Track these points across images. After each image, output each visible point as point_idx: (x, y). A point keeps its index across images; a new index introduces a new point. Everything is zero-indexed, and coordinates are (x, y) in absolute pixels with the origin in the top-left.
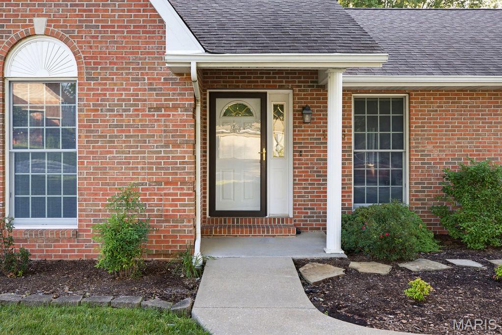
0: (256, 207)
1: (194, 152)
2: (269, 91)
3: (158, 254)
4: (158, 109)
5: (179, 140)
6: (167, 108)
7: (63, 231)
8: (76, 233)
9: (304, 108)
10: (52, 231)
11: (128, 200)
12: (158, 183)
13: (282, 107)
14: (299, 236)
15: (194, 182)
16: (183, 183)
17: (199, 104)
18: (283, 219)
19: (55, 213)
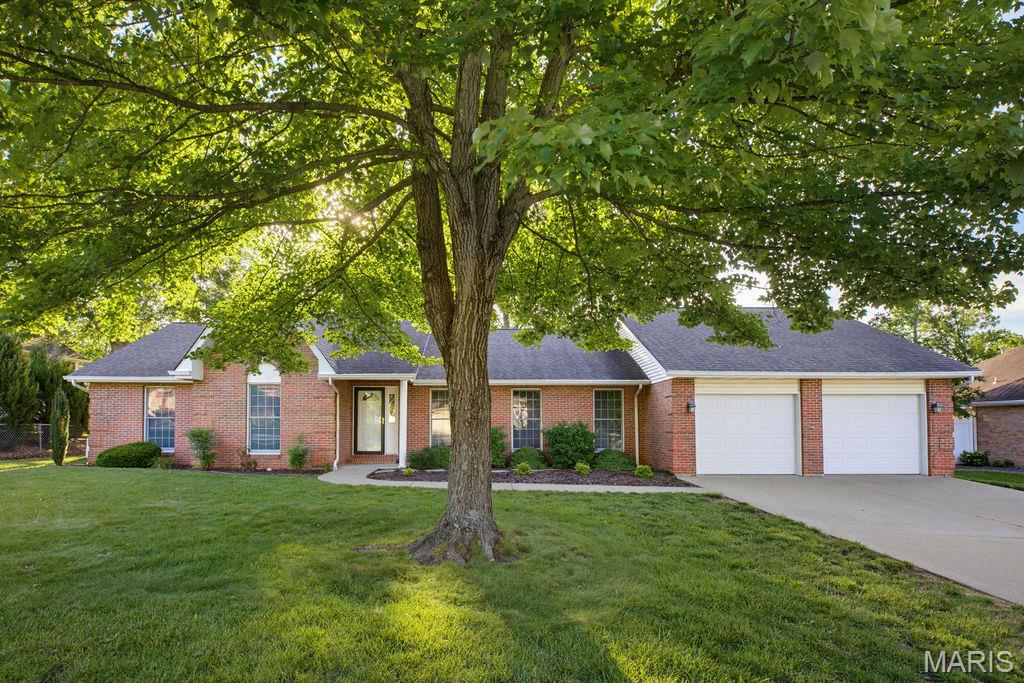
0: (378, 448)
1: (335, 419)
2: (386, 387)
3: (318, 466)
7: (274, 455)
8: (279, 457)
11: (301, 439)
12: (318, 432)
13: (394, 395)
15: (335, 432)
16: (329, 432)
17: (338, 396)
18: (392, 456)
19: (270, 447)
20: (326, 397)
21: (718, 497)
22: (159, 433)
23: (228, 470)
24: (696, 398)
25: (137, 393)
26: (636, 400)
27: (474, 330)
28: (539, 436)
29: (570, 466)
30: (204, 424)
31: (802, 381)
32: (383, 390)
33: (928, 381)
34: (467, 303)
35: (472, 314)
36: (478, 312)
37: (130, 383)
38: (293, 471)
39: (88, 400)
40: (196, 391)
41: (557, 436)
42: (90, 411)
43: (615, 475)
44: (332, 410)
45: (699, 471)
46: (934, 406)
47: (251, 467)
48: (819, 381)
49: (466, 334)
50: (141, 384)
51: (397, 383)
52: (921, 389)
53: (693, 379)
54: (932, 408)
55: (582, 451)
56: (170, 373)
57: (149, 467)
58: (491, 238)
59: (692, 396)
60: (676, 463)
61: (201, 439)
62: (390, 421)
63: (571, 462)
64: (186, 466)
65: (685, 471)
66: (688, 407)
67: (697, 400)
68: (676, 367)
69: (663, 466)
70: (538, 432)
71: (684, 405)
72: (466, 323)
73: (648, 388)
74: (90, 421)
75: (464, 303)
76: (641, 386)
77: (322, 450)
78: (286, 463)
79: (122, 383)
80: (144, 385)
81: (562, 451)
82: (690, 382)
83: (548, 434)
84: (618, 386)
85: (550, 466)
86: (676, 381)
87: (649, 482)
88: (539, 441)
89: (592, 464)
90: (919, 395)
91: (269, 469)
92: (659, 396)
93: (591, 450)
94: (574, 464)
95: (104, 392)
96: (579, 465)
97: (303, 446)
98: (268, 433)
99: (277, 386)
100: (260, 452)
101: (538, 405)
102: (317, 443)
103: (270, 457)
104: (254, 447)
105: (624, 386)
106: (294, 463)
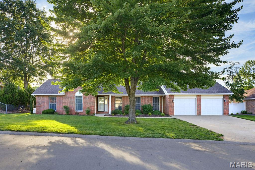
0: (103, 110)
3: (91, 114)
4: (91, 99)
8: (83, 112)
9: (108, 98)
11: (88, 108)
12: (91, 107)
13: (106, 98)
14: (107, 114)
16: (94, 107)
17: (96, 98)
18: (106, 112)
19: (80, 110)
20: (93, 99)
21: (176, 119)
22: (52, 107)
25: (47, 98)
26: (162, 99)
28: (140, 107)
29: (147, 114)
30: (66, 105)
31: (197, 95)
32: (104, 97)
33: (224, 95)
37: (46, 95)
38: (87, 115)
39: (36, 99)
41: (144, 107)
42: (36, 102)
43: (157, 115)
44: (94, 102)
45: (175, 115)
46: (225, 100)
47: (77, 114)
48: (201, 95)
50: (48, 96)
52: (222, 97)
54: (224, 101)
55: (150, 110)
56: (59, 94)
57: (54, 114)
59: (173, 99)
60: (170, 113)
61: (67, 108)
62: (105, 104)
63: (147, 113)
64: (62, 114)
65: (172, 114)
66: (173, 101)
67: (175, 99)
68: (170, 92)
69: (168, 114)
70: (140, 106)
73: (165, 96)
74: (36, 104)
76: (163, 96)
78: (85, 113)
79: (43, 96)
81: (145, 110)
82: (173, 95)
83: (142, 107)
84: (158, 96)
85: (143, 114)
86: (170, 95)
87: (164, 116)
88: (140, 108)
89: (152, 113)
90: (222, 98)
92: (167, 98)
93: (152, 110)
94: (148, 113)
95: (39, 98)
96: (149, 113)
97: (89, 110)
98: (80, 106)
99: (82, 96)
100: (78, 111)
101: (140, 100)
102: (91, 109)
103: (81, 112)
104: (77, 110)
105: (160, 96)
106: (87, 113)
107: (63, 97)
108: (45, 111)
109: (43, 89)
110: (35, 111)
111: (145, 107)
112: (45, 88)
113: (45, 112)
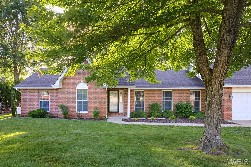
0: (117, 111)
1: (106, 101)
2: (119, 90)
3: (100, 117)
4: (100, 94)
5: (104, 99)
6: (102, 94)
7: (86, 113)
8: (88, 114)
9: (125, 93)
10: (84, 113)
11: (96, 108)
12: (101, 106)
13: (121, 93)
14: (124, 116)
15: (106, 106)
16: (105, 106)
17: (107, 93)
18: (121, 113)
19: (84, 111)
20: (103, 94)
22: (44, 106)
23: (73, 118)
24: (233, 94)
25: (36, 93)
27: (224, 73)
30: (63, 103)
32: (118, 91)
34: (223, 64)
35: (224, 67)
36: (226, 67)
37: (35, 89)
38: (95, 119)
39: (20, 95)
40: (59, 92)
42: (21, 99)
44: (105, 98)
45: (233, 119)
47: (80, 117)
49: (221, 75)
50: (38, 89)
51: (127, 89)
53: (232, 87)
56: (52, 86)
57: (45, 117)
58: (233, 41)
59: (231, 93)
60: (225, 116)
61: (63, 108)
62: (120, 101)
64: (57, 117)
66: (230, 97)
70: (171, 105)
71: (228, 96)
72: (221, 71)
75: (221, 64)
77: (102, 111)
78: (92, 116)
79: (31, 89)
80: (39, 90)
81: (183, 112)
82: (230, 88)
83: (174, 106)
84: (199, 90)
86: (225, 88)
88: (171, 108)
91: (85, 118)
95: (26, 92)
96: (191, 117)
97: (98, 110)
98: (83, 105)
99: (86, 90)
100: (81, 112)
101: (171, 96)
102: (100, 109)
103: (85, 114)
104: (79, 110)
105: (201, 90)
106: (95, 116)
107: (59, 91)
108: (32, 112)
109: (32, 80)
110: (19, 111)
111: (182, 106)
112: (34, 80)
113: (31, 114)
